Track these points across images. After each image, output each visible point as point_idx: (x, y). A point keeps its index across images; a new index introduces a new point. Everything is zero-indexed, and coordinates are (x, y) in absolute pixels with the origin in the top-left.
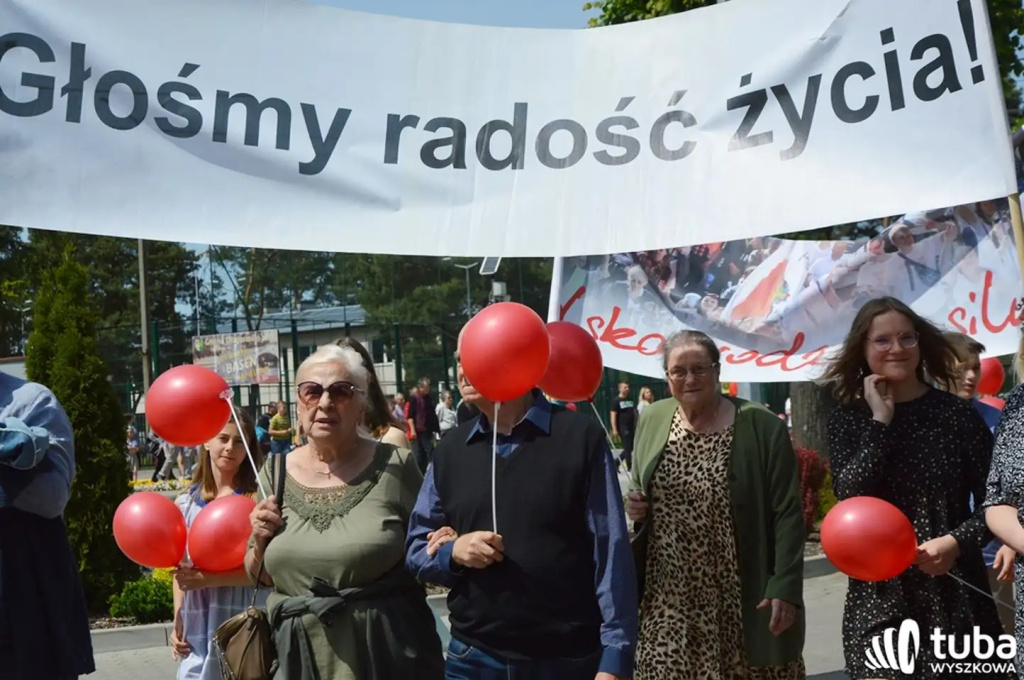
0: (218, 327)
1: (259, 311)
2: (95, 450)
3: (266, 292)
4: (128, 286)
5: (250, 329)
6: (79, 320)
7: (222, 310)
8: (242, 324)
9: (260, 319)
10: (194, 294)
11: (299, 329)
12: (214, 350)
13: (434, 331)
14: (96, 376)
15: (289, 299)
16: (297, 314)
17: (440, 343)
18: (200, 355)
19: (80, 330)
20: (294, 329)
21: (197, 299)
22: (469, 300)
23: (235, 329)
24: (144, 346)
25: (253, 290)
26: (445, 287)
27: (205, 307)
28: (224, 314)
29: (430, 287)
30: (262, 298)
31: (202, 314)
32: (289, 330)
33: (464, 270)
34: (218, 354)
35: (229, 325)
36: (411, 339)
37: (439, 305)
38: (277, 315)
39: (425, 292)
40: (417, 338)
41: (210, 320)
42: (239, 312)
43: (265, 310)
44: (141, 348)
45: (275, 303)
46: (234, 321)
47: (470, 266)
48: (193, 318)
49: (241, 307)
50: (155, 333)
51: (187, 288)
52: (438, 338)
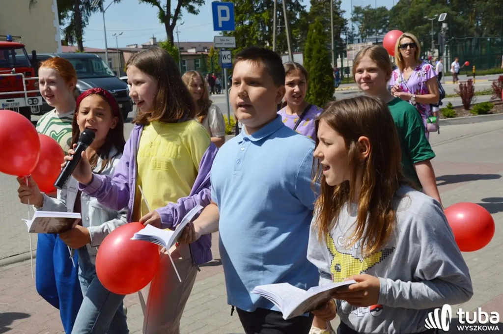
0: (354, 42)
1: (366, 36)
2: (325, 78)
3: (368, 30)
4: (327, 30)
5: (363, 42)
6: (320, 39)
7: (354, 36)
8: (361, 41)
9: (366, 39)
10: (346, 32)
11: (379, 41)
12: (353, 48)
14: (325, 56)
15: (374, 32)
16: (377, 37)
18: (349, 50)
19: (320, 42)
20: (377, 41)
21: (347, 33)
22: (432, 30)
23: (359, 42)
24: (333, 48)
25: (364, 30)
26: (425, 26)
27: (349, 36)
28: (355, 38)
29: (420, 26)
30: (367, 32)
31: (349, 39)
32: (375, 42)
33: (431, 20)
34: (354, 50)
35: (357, 41)
37: (422, 32)
38: (371, 37)
41: (351, 39)
42: (360, 37)
43: (367, 36)
44: (331, 49)
45: (370, 34)
46: (359, 40)
47: (434, 19)
48: (346, 39)
49: (360, 36)
50: (335, 44)
51: (344, 30)
52: (422, 43)
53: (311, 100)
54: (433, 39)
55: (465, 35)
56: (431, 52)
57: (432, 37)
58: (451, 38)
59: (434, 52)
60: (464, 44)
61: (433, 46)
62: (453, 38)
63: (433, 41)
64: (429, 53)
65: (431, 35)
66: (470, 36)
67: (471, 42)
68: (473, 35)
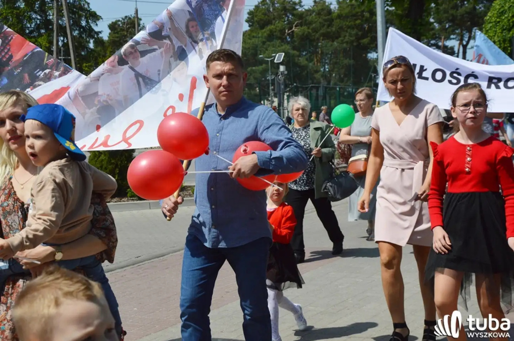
13: (255, 86)
17: (258, 91)
22: (270, 73)
26: (260, 68)
29: (254, 68)
33: (268, 61)
36: (246, 89)
37: (258, 75)
39: (252, 70)
40: (249, 89)
47: (270, 59)
52: (257, 89)
53: (102, 160)
54: (270, 85)
55: (310, 81)
56: (269, 101)
57: (270, 82)
58: (293, 85)
59: (273, 102)
60: (309, 93)
61: (272, 93)
62: (295, 84)
63: (271, 88)
64: (266, 101)
65: (269, 80)
66: (315, 84)
67: (317, 91)
68: (319, 83)
